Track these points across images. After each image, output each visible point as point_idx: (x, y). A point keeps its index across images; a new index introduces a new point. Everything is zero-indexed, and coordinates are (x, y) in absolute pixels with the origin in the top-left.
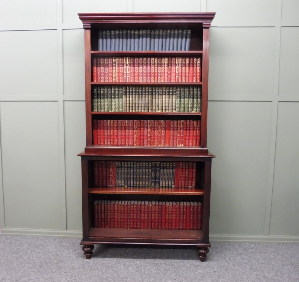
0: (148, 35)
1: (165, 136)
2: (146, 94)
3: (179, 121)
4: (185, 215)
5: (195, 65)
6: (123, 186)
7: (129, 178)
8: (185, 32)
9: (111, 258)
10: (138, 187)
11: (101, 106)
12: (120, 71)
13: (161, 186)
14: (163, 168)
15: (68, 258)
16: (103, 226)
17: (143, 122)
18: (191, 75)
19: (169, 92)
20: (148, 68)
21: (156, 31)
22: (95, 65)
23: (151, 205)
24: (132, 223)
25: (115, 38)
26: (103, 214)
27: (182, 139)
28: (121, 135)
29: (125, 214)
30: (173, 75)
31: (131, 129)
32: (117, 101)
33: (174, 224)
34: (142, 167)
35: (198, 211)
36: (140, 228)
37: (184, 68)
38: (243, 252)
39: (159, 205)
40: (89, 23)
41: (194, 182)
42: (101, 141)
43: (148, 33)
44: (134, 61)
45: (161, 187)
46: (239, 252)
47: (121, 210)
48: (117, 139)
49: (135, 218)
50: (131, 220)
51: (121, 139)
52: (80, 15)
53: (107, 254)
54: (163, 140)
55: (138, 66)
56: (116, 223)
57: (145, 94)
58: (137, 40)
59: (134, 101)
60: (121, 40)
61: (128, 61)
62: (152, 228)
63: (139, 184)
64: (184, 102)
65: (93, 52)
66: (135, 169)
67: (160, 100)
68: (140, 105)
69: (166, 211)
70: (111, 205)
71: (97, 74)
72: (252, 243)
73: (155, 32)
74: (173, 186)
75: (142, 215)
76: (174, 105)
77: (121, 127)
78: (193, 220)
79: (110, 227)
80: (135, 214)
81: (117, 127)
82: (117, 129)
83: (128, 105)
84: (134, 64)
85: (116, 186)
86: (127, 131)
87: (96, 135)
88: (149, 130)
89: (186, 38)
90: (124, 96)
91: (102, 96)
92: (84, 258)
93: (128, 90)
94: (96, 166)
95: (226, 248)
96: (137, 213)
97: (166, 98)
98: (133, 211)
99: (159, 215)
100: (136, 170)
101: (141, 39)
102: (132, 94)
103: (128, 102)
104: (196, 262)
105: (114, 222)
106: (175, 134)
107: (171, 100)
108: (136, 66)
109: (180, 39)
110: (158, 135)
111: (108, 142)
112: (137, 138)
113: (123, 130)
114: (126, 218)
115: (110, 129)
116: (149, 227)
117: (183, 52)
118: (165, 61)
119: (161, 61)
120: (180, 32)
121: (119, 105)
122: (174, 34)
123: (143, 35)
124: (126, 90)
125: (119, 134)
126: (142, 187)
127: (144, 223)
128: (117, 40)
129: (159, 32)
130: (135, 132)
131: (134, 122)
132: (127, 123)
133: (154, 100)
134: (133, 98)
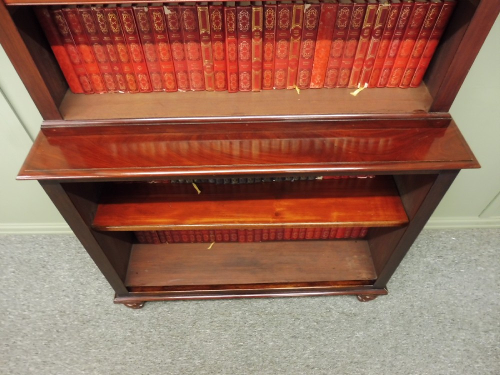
1: (311, 58)
16: (157, 242)
17: (232, 14)
24: (219, 235)
27: (369, 66)
28: (158, 61)
31: (188, 40)
36: (238, 241)
38: (436, 263)
42: (92, 82)
46: (430, 263)
48: (147, 72)
51: (160, 73)
56: (184, 236)
62: (262, 240)
77: (152, 32)
79: (173, 242)
81: (137, 33)
82: (139, 42)
86: (176, 45)
87: (68, 62)
88: (256, 42)
106: (348, 53)
110: (287, 56)
111: (115, 82)
112: (213, 67)
113: (162, 45)
116: (257, 239)
125: (150, 57)
127: (246, 235)
130: (207, 50)
132: (172, 18)
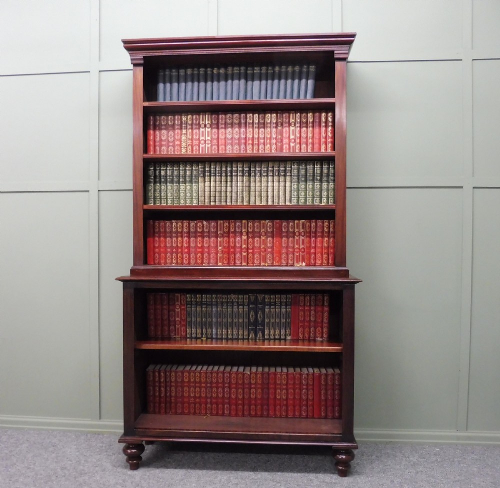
0: (242, 75)
1: (272, 247)
2: (239, 174)
3: (296, 221)
4: (310, 392)
5: (323, 124)
6: (199, 338)
7: (209, 322)
8: (305, 70)
9: (176, 468)
10: (225, 339)
11: (161, 196)
12: (194, 136)
13: (266, 337)
14: (270, 304)
15: (97, 468)
16: (163, 411)
17: (233, 224)
18: (316, 141)
19: (279, 171)
20: (243, 130)
21: (256, 68)
22: (152, 127)
23: (249, 373)
24: (214, 406)
25: (186, 82)
26: (163, 389)
27: (303, 252)
28: (196, 247)
29: (203, 389)
30: (285, 141)
31: (212, 237)
32: (188, 187)
33: (290, 408)
34: (233, 302)
35: (333, 384)
36: (230, 415)
37: (304, 129)
38: (418, 461)
39: (262, 374)
40: (140, 55)
41: (325, 330)
42: (160, 258)
43: (242, 71)
44: (218, 119)
45: (267, 339)
46: (412, 460)
47: (195, 382)
48: (189, 253)
49: (220, 396)
50: (214, 400)
51: (196, 254)
52: (125, 42)
53: (169, 462)
54: (269, 256)
55: (225, 128)
56: (186, 405)
57: (237, 175)
58: (222, 83)
59: (217, 188)
60: (196, 84)
61: (208, 120)
62: (250, 415)
63: (227, 335)
64: (306, 188)
65: (147, 104)
66: (219, 306)
67: (264, 184)
68: (228, 194)
69: (275, 383)
70: (176, 372)
71: (155, 142)
72: (436, 445)
73: (253, 70)
74: (289, 338)
75: (233, 390)
76: (288, 193)
77: (196, 232)
78: (326, 400)
79: (176, 413)
80: (220, 389)
81: (189, 232)
82: (189, 237)
83: (207, 193)
84: (218, 124)
85: (186, 338)
86: (206, 239)
87: (152, 246)
88: (244, 237)
89: (307, 79)
90: (200, 179)
91: (163, 180)
92: (126, 468)
93: (207, 169)
94: (152, 302)
95: (388, 453)
96: (223, 388)
97: (273, 181)
98: (217, 382)
99: (263, 391)
100: (222, 308)
101: (229, 82)
102: (215, 176)
103: (207, 189)
104: (331, 478)
105: (183, 403)
106: (290, 245)
107: (282, 184)
108: (222, 128)
109: (296, 81)
110: (260, 246)
111: (172, 258)
112: (222, 251)
113: (199, 239)
114: (203, 395)
115: (177, 237)
116: (246, 413)
117: (302, 100)
118: (271, 118)
119: (264, 118)
120: (297, 68)
121: (191, 194)
122: (287, 72)
123: (233, 75)
124: (205, 168)
125: (192, 245)
126: (232, 339)
127: (237, 405)
128: (190, 84)
129: (261, 70)
130: (220, 241)
131: (217, 223)
132: (206, 225)
133: (252, 184)
134: (216, 182)
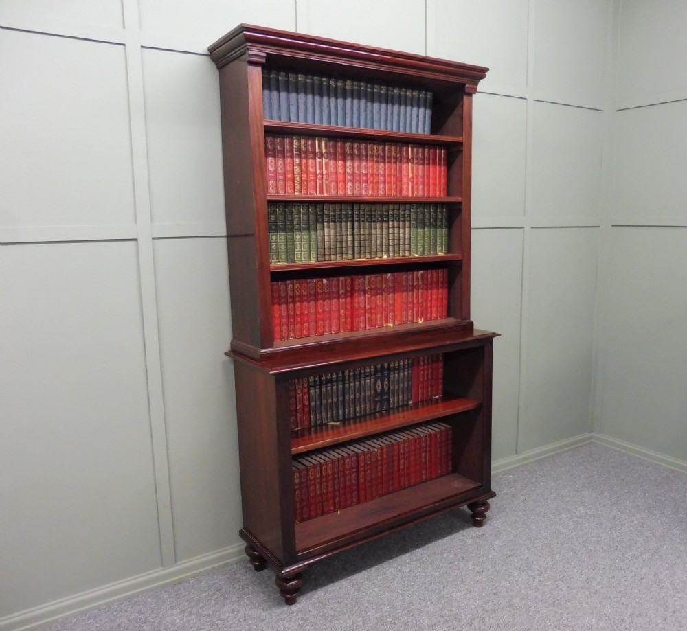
0: (362, 94)
1: (394, 304)
2: (361, 219)
3: (415, 273)
4: (429, 453)
5: (438, 162)
6: (325, 424)
7: (335, 403)
8: (422, 96)
10: (353, 418)
12: (310, 169)
13: (391, 406)
14: (395, 369)
17: (357, 281)
19: (399, 215)
20: (363, 163)
21: (375, 86)
23: (376, 450)
24: (343, 497)
25: (297, 92)
27: (421, 307)
28: (316, 313)
29: (330, 483)
30: (404, 180)
32: (305, 237)
33: (412, 475)
34: (360, 375)
35: (447, 440)
36: (358, 502)
37: (421, 167)
39: (388, 446)
40: (265, 51)
41: (440, 386)
43: (363, 88)
44: (336, 147)
45: (392, 409)
47: (321, 477)
48: (308, 322)
49: (348, 484)
50: (342, 491)
51: (316, 321)
54: (391, 314)
55: (344, 160)
56: (312, 507)
57: (359, 221)
58: (340, 101)
59: (337, 236)
60: (310, 97)
61: (325, 148)
63: (355, 412)
64: (423, 234)
66: (346, 381)
67: (385, 231)
69: (399, 454)
70: (301, 471)
73: (373, 88)
74: (410, 402)
75: (362, 474)
76: (407, 241)
77: (316, 294)
78: (441, 457)
79: (303, 520)
80: (348, 477)
81: (308, 295)
82: (308, 301)
83: (327, 244)
84: (335, 154)
85: (310, 428)
89: (425, 108)
90: (319, 225)
91: (273, 227)
93: (325, 213)
96: (351, 474)
97: (394, 227)
99: (388, 466)
100: (350, 383)
101: (349, 100)
102: (335, 221)
103: (327, 238)
105: (309, 506)
107: (402, 231)
108: (340, 159)
109: (415, 110)
110: (382, 305)
111: (289, 331)
114: (331, 489)
115: (294, 302)
117: (421, 135)
118: (391, 151)
119: (384, 150)
120: (416, 94)
121: (309, 245)
122: (406, 97)
123: (352, 92)
124: (323, 211)
125: (312, 311)
126: (360, 417)
127: (365, 489)
128: (302, 96)
129: (381, 89)
131: (338, 280)
132: (327, 285)
133: (374, 232)
134: (336, 229)
